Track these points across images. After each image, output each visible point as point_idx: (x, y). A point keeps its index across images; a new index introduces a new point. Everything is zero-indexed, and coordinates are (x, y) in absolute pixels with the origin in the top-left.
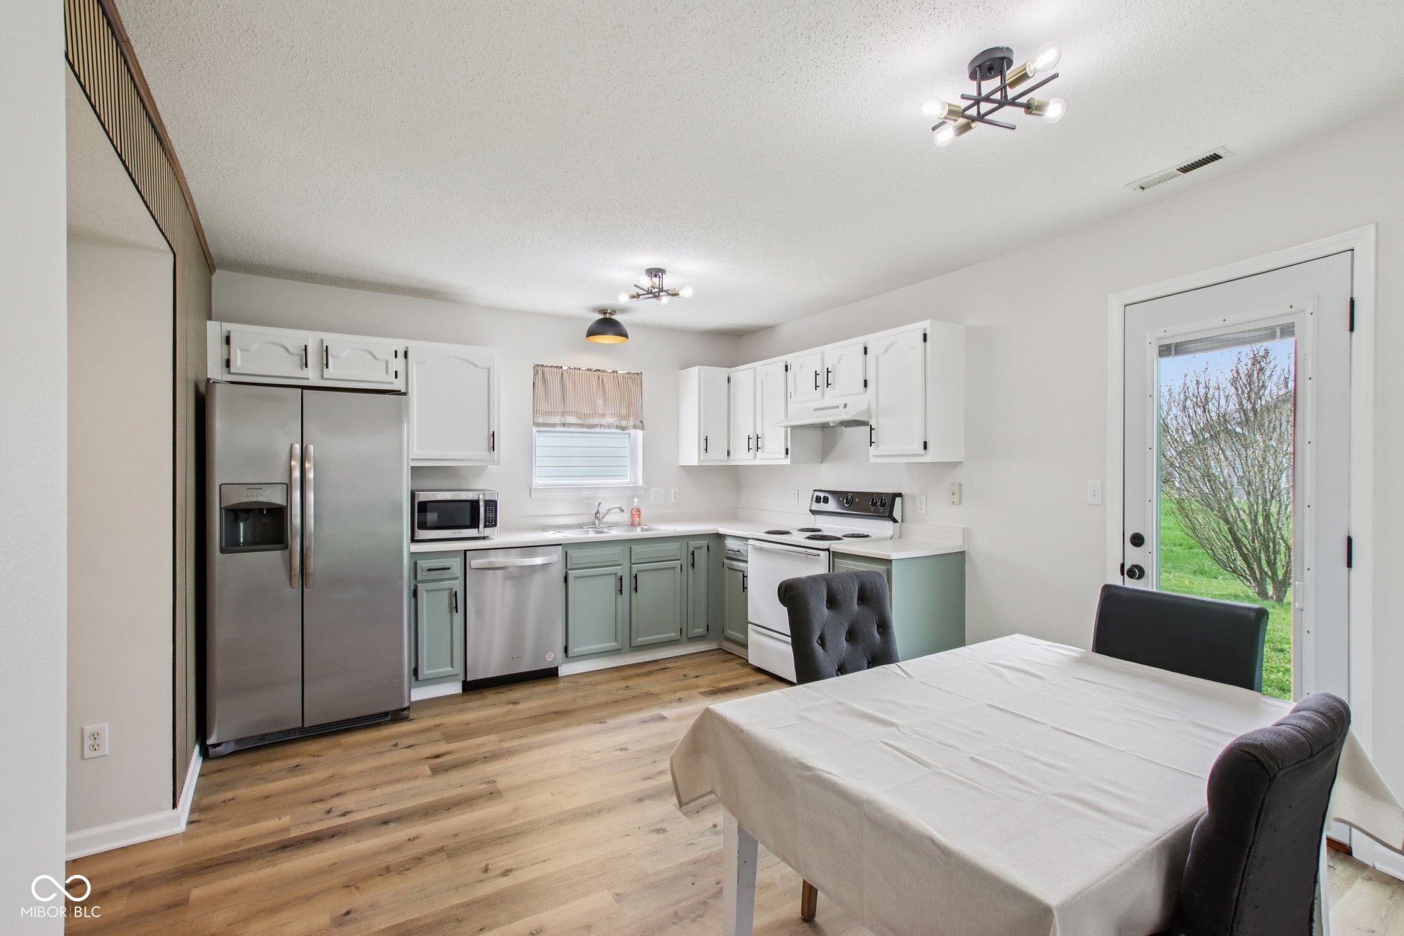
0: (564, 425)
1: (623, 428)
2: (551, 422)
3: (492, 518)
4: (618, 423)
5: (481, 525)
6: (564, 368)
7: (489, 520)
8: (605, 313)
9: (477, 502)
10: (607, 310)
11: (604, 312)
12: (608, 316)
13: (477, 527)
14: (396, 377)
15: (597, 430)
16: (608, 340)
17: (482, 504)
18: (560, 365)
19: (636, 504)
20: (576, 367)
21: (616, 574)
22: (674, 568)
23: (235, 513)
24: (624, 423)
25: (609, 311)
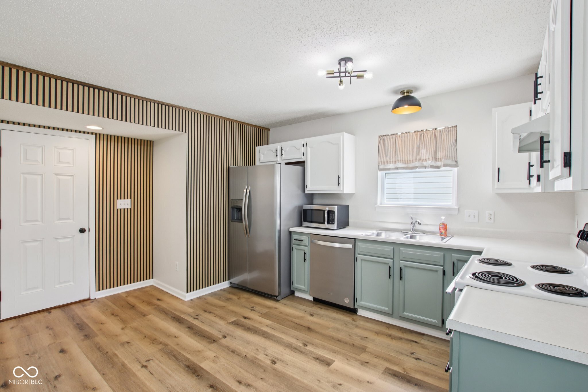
0: (397, 169)
1: (438, 167)
2: (388, 168)
3: (333, 219)
4: (433, 164)
5: (326, 223)
6: (399, 134)
7: (331, 220)
8: (404, 93)
9: (324, 211)
10: (404, 91)
11: (402, 92)
12: (406, 94)
13: (324, 223)
14: (303, 155)
15: (417, 170)
16: (406, 110)
17: (326, 212)
18: (395, 133)
19: (443, 220)
20: (406, 132)
21: (388, 264)
22: (436, 271)
23: (233, 208)
24: (439, 164)
25: (406, 91)
